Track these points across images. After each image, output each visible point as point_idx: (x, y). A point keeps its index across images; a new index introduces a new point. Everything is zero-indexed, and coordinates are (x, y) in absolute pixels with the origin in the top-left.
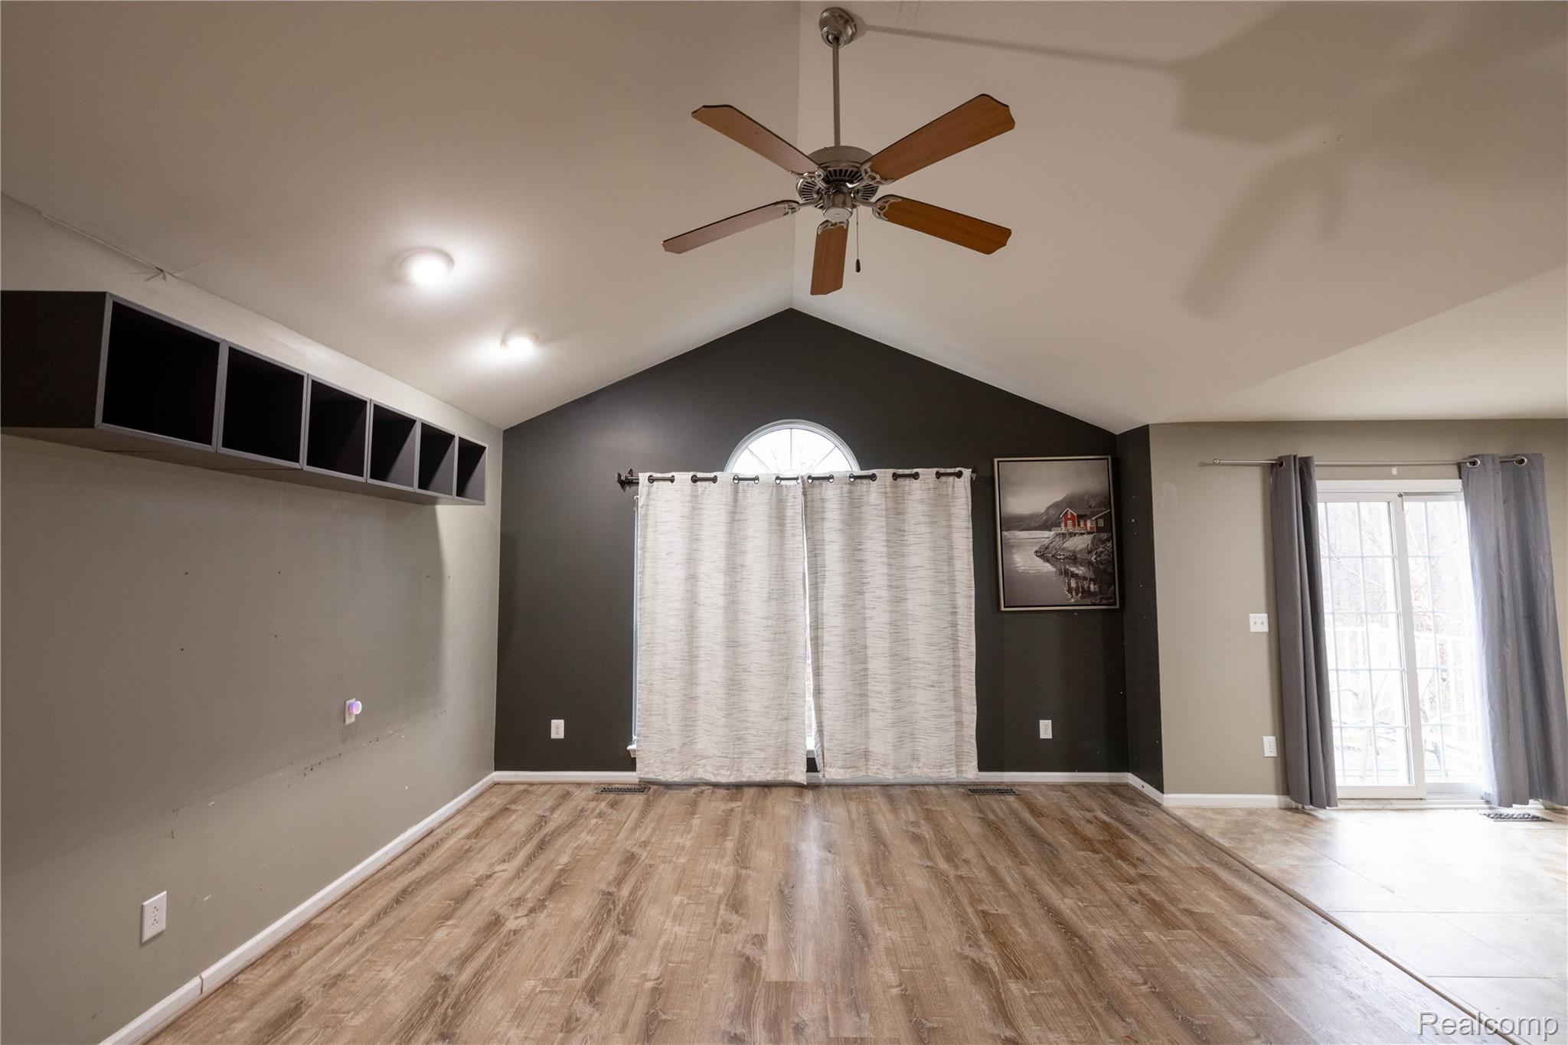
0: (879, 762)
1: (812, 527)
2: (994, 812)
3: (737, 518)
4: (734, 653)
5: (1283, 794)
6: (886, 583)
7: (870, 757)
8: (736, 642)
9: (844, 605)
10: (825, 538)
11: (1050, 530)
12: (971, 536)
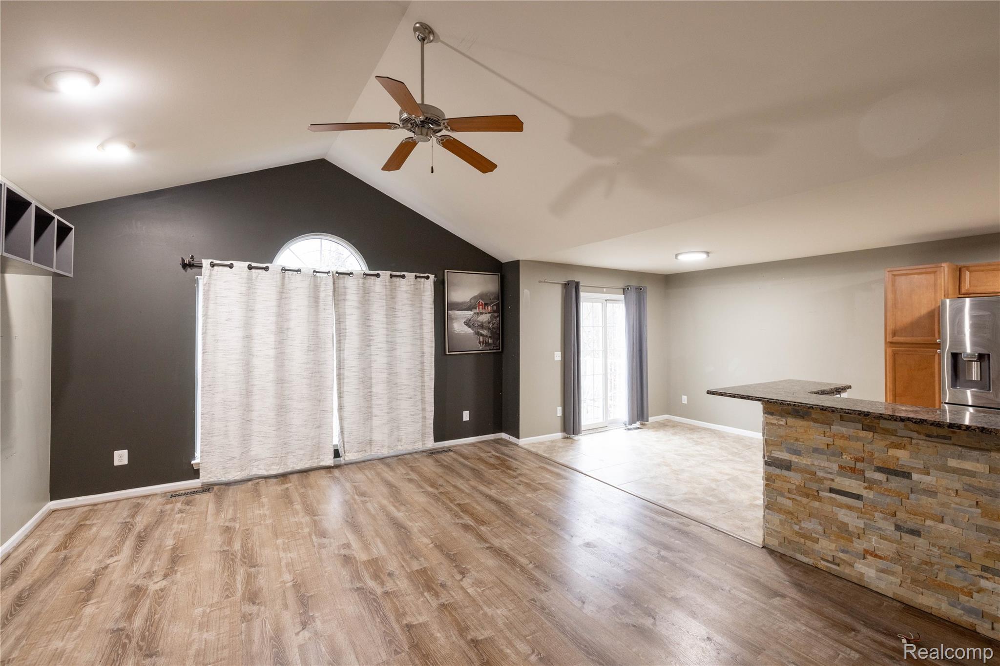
0: (378, 445)
1: (338, 304)
2: (445, 461)
3: (283, 297)
4: (282, 387)
5: (563, 432)
6: (385, 339)
7: (372, 443)
8: (282, 380)
9: (359, 354)
10: (346, 312)
11: (471, 311)
12: (433, 313)
